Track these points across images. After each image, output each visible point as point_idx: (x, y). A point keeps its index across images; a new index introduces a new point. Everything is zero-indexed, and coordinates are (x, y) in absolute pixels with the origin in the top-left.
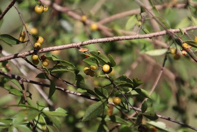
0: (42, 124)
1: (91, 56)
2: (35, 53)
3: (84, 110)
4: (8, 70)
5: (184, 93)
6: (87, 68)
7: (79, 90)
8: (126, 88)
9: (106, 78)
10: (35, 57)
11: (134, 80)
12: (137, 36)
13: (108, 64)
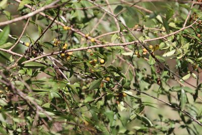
0: (67, 92)
1: (94, 55)
2: (63, 52)
3: (85, 85)
4: (47, 62)
5: (138, 77)
6: (91, 61)
7: (87, 73)
8: (112, 72)
9: (102, 67)
10: (63, 54)
11: (118, 68)
12: (119, 44)
13: (103, 59)
